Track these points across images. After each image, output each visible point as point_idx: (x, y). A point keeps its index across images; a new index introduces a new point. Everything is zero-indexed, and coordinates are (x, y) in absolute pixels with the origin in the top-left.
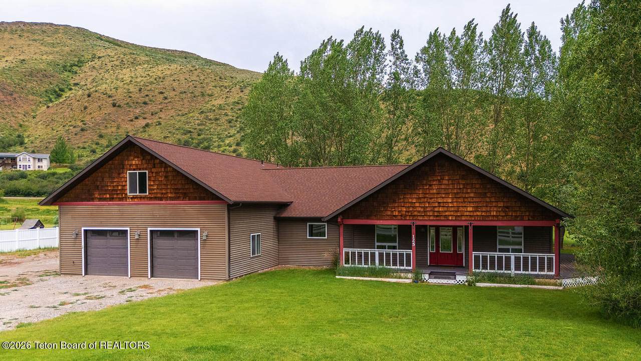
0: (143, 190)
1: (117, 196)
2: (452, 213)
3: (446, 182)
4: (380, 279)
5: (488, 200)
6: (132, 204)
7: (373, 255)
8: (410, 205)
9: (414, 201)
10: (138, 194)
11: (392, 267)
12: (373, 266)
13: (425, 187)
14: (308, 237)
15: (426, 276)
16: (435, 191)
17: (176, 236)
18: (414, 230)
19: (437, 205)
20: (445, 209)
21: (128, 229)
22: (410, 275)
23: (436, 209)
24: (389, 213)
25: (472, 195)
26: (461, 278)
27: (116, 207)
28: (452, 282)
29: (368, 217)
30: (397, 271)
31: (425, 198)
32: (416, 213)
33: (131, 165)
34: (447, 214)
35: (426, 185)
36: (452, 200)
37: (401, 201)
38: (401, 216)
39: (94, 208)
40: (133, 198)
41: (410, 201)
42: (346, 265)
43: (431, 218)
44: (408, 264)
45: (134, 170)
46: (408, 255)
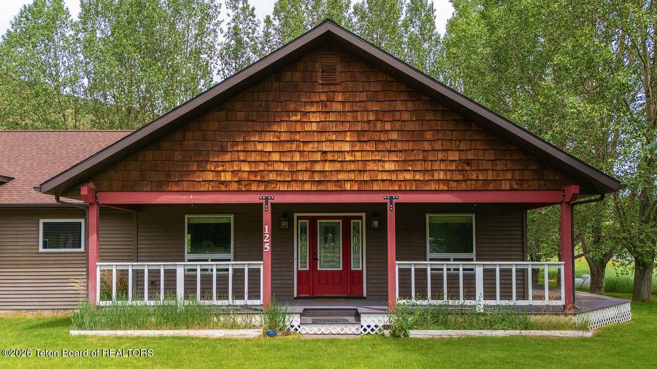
2: (352, 176)
3: (338, 107)
4: (183, 332)
5: (427, 146)
7: (171, 275)
8: (258, 158)
9: (269, 148)
11: (216, 302)
12: (173, 303)
13: (293, 118)
14: (42, 250)
15: (296, 320)
16: (314, 127)
18: (267, 216)
19: (318, 157)
20: (338, 166)
22: (257, 319)
23: (318, 167)
24: (210, 176)
25: (394, 136)
26: (373, 320)
28: (351, 329)
29: (160, 187)
30: (226, 311)
31: (291, 141)
32: (272, 176)
34: (341, 177)
35: (295, 112)
36: (353, 146)
37: (240, 148)
38: (239, 182)
41: (260, 147)
42: (103, 303)
43: (307, 187)
44: (254, 294)
46: (254, 273)
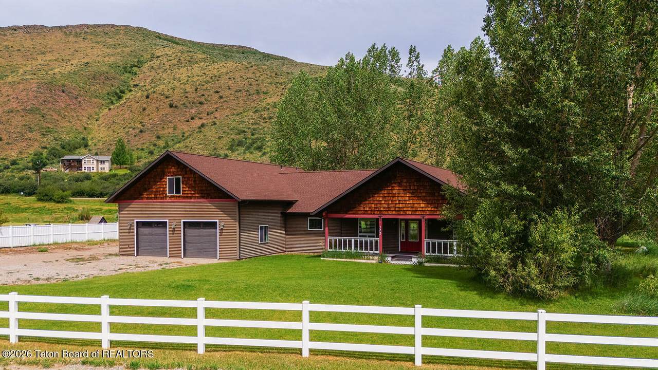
0: (178, 191)
1: (159, 196)
2: (409, 209)
3: (404, 184)
4: (353, 260)
5: (436, 198)
6: (170, 202)
7: (350, 241)
8: (377, 203)
9: (381, 199)
10: (174, 194)
11: (364, 251)
12: (350, 251)
13: (389, 188)
14: (309, 229)
15: (390, 259)
16: (396, 191)
17: (202, 225)
18: (380, 222)
19: (397, 202)
20: (404, 205)
21: (168, 221)
22: (376, 258)
23: (397, 206)
24: (362, 209)
25: (424, 194)
26: (415, 260)
27: (159, 205)
28: (408, 263)
29: (346, 212)
30: (367, 254)
31: (388, 196)
32: (382, 209)
33: (170, 172)
34: (405, 209)
35: (389, 186)
36: (409, 198)
37: (371, 199)
38: (371, 211)
39: (143, 205)
40: (171, 197)
41: (378, 199)
42: (330, 250)
43: (394, 213)
44: (376, 249)
45: (172, 176)
46: (377, 242)
